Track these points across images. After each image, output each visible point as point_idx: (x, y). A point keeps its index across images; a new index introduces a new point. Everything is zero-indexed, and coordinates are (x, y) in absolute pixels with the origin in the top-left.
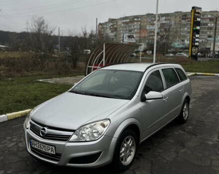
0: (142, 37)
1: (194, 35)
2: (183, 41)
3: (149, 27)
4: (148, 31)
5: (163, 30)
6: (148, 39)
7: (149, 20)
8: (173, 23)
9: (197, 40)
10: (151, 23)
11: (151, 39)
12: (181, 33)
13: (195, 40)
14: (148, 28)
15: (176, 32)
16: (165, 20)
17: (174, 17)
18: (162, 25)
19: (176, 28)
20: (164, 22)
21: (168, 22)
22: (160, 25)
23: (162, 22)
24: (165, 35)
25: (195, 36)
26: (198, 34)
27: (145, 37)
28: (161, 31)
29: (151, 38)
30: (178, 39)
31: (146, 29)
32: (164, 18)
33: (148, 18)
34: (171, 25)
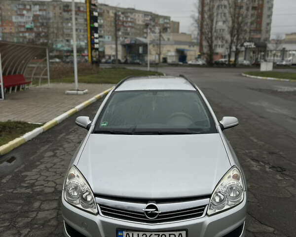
0: (6, 33)
1: (92, 35)
2: (68, 41)
3: (16, 18)
4: (16, 25)
5: (38, 24)
6: (17, 37)
7: (15, 9)
8: (51, 15)
9: (96, 41)
10: (19, 13)
11: (21, 37)
12: (65, 31)
13: (94, 41)
14: (14, 19)
15: (58, 29)
16: (40, 10)
17: (51, 7)
18: (36, 18)
19: (57, 23)
20: (38, 13)
21: (44, 13)
22: (33, 18)
23: (35, 13)
24: (43, 32)
25: (94, 36)
26: (97, 32)
27: (11, 33)
28: (36, 26)
29: (21, 35)
30: (61, 39)
31: (11, 22)
32: (37, 7)
33: (12, 6)
34: (49, 19)
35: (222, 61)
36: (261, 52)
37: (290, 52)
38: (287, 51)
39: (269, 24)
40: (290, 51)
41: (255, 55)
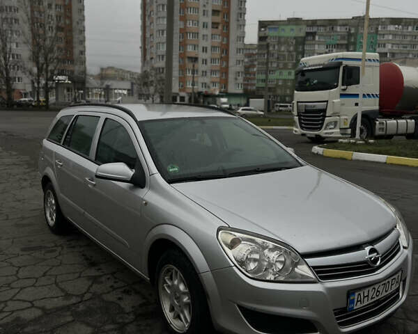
35: (25, 101)
36: (79, 89)
37: (116, 91)
38: (112, 89)
39: (83, 52)
40: (115, 89)
41: (70, 93)
